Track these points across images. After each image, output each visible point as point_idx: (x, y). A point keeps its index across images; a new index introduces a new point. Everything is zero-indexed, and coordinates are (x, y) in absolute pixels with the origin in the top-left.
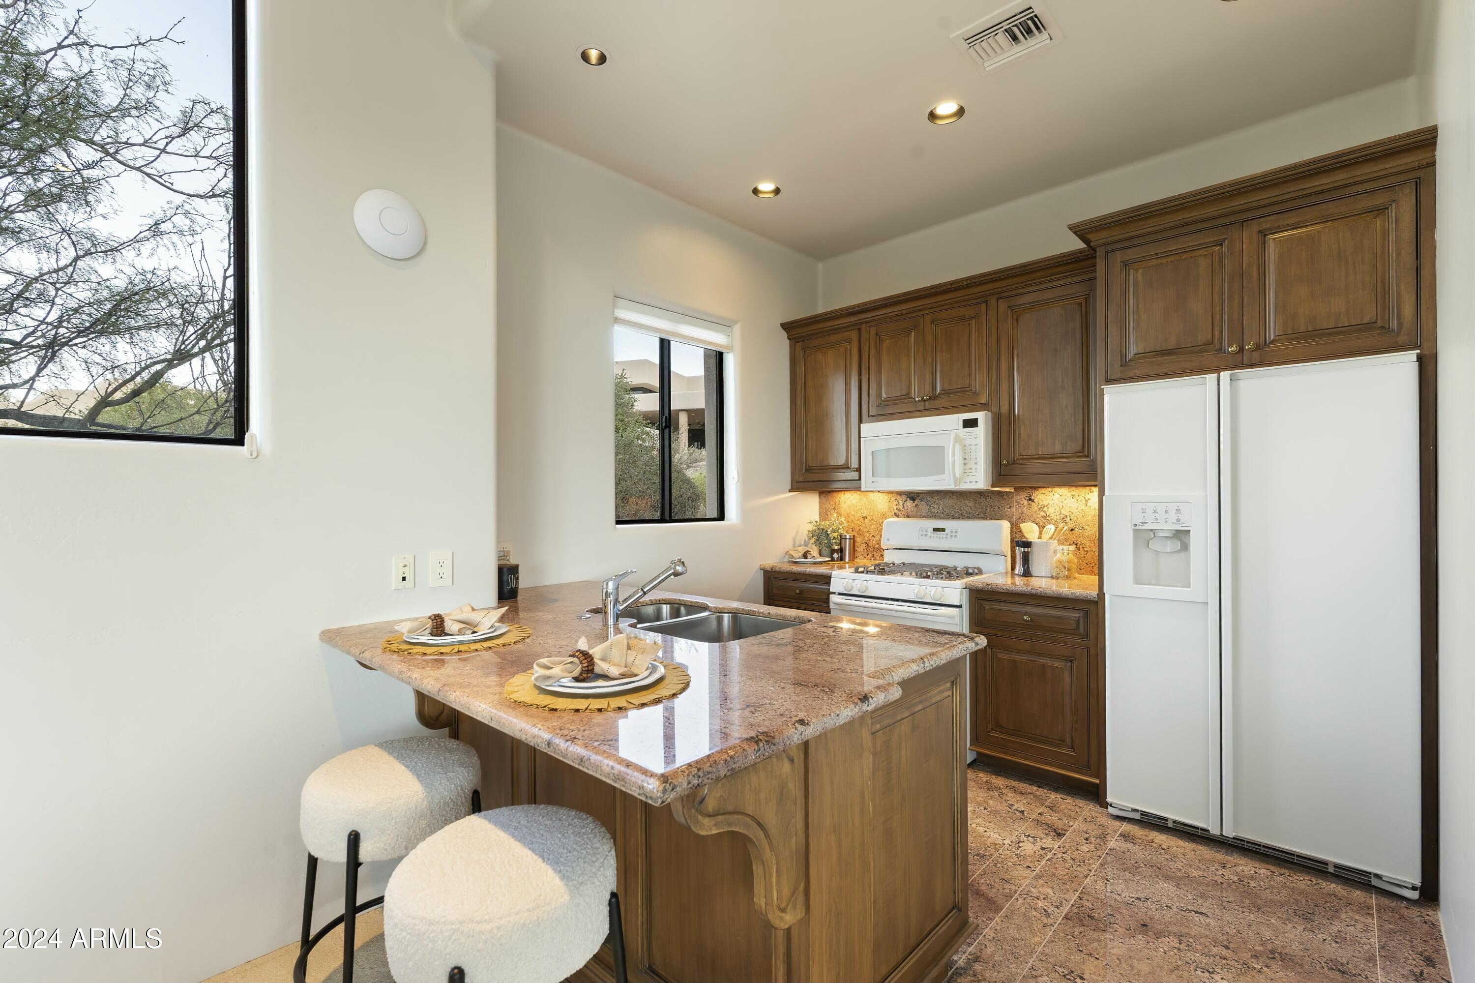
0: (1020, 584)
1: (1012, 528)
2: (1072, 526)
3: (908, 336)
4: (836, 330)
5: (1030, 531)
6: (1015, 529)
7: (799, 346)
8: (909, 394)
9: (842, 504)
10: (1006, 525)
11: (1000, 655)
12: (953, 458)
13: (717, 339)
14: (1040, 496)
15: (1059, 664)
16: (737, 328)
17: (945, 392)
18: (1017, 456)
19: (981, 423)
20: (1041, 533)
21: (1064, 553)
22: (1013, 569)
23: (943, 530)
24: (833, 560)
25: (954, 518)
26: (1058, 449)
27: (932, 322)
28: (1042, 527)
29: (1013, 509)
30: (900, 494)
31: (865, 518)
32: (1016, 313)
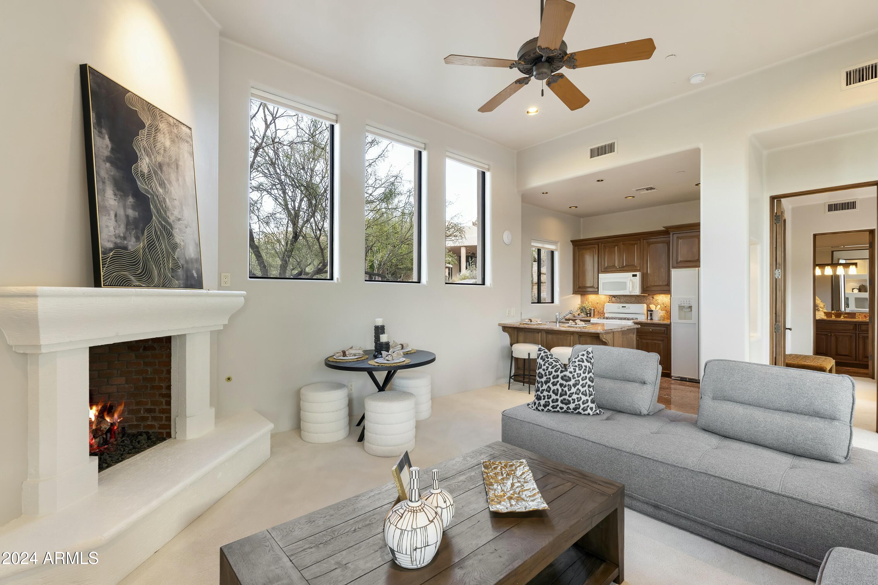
0: (649, 321)
1: (647, 306)
2: (665, 306)
3: (615, 248)
4: (590, 244)
5: (653, 307)
6: (648, 306)
7: (576, 247)
8: (614, 265)
9: (589, 299)
10: (645, 305)
11: (643, 341)
12: (629, 285)
13: (552, 247)
14: (656, 297)
15: (660, 342)
16: (559, 244)
17: (626, 266)
18: (649, 285)
19: (638, 275)
20: (656, 308)
21: (662, 313)
22: (647, 318)
23: (625, 307)
24: (588, 316)
25: (628, 303)
26: (661, 283)
27: (623, 244)
28: (656, 306)
29: (648, 301)
30: (610, 296)
31: (598, 303)
32: (649, 244)
